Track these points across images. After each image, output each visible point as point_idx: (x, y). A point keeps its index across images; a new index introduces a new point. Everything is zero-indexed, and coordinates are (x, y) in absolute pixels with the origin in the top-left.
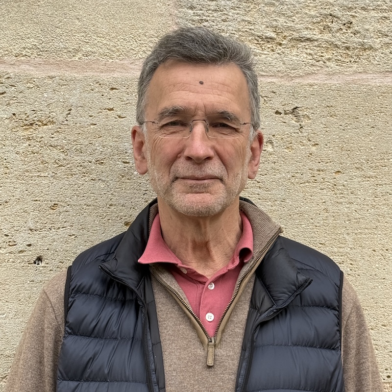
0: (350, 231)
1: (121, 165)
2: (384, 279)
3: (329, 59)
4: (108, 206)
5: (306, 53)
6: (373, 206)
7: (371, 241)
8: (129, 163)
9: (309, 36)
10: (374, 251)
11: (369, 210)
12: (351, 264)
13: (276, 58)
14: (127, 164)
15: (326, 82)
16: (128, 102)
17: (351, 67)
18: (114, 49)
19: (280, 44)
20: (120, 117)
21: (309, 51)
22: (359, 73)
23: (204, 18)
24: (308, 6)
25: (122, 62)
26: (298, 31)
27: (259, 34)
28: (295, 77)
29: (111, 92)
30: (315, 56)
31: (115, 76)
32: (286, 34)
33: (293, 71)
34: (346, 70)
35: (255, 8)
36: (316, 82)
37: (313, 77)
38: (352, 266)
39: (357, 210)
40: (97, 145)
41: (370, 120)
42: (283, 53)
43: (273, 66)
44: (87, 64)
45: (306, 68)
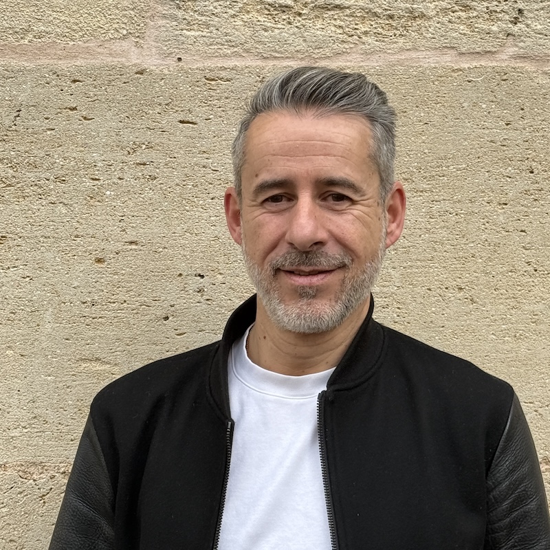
0: (396, 264)
1: (89, 183)
2: (443, 327)
3: (366, 33)
4: (73, 238)
5: (335, 26)
6: (428, 230)
7: (425, 277)
8: (98, 180)
9: (338, 2)
10: (429, 290)
11: (423, 236)
12: (398, 308)
13: (294, 34)
14: (97, 182)
15: (362, 64)
16: (96, 98)
17: (396, 43)
18: (75, 27)
19: (300, 14)
20: (85, 118)
21: (338, 22)
22: (407, 50)
25: (87, 45)
27: (270, 2)
28: (320, 58)
29: (73, 86)
30: (347, 29)
31: (78, 63)
33: (317, 51)
34: (388, 47)
36: (348, 64)
37: (344, 57)
38: (399, 311)
39: (406, 236)
40: (56, 156)
41: (422, 115)
42: (304, 26)
43: (290, 44)
44: (39, 49)
45: (335, 46)
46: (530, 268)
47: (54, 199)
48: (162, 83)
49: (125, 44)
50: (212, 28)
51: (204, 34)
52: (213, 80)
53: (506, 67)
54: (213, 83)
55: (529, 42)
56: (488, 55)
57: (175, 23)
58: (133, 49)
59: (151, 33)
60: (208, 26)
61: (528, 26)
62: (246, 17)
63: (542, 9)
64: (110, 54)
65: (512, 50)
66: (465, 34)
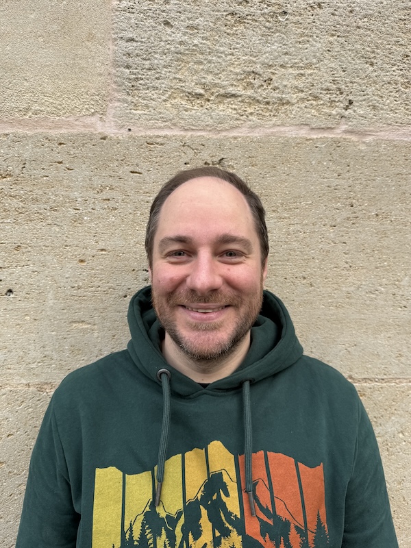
1: (73, 212)
3: (251, 114)
4: (64, 246)
5: (232, 108)
7: (284, 271)
8: (79, 210)
9: (233, 92)
10: (286, 279)
11: (283, 246)
13: (205, 113)
15: (249, 135)
16: (75, 155)
17: (271, 120)
18: (60, 107)
20: (68, 169)
21: (233, 106)
22: (278, 125)
23: (140, 76)
24: (233, 64)
25: (68, 119)
26: (223, 87)
27: (189, 91)
28: (221, 130)
29: (60, 147)
30: (239, 111)
31: (62, 132)
32: (213, 90)
33: (220, 125)
34: (266, 123)
35: (185, 66)
36: (240, 134)
37: (237, 130)
40: (50, 194)
41: (286, 169)
42: (211, 108)
43: (202, 121)
44: (36, 122)
45: (231, 122)
46: (347, 266)
47: (50, 222)
48: (118, 146)
49: (94, 119)
50: (150, 109)
51: (145, 112)
52: (152, 144)
53: (340, 138)
54: (152, 146)
55: (355, 122)
56: (329, 130)
57: (126, 105)
58: (99, 122)
59: (111, 112)
60: (148, 107)
61: (355, 111)
62: (173, 101)
63: (364, 100)
64: (84, 126)
65: (344, 127)
66: (315, 116)
